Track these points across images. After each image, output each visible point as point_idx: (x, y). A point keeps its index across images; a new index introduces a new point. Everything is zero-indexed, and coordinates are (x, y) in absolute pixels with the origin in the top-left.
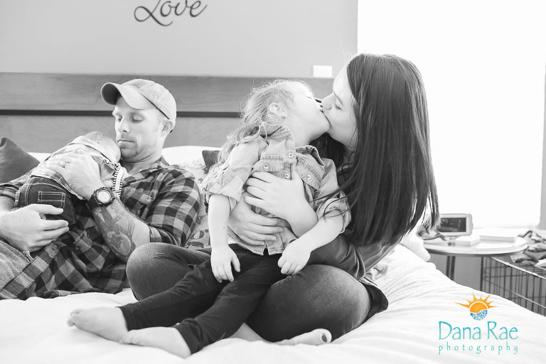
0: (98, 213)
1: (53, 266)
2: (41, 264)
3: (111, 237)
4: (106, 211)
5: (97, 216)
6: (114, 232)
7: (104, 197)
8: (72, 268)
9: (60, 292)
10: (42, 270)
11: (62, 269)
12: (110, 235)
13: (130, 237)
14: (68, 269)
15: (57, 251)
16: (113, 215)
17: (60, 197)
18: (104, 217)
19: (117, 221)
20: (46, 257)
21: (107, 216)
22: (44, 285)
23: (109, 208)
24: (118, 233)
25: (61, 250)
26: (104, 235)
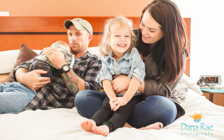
0: (63, 75)
1: (45, 97)
2: (40, 96)
3: (69, 85)
4: (67, 74)
5: (63, 77)
6: (70, 83)
7: (66, 69)
8: (53, 98)
9: (49, 107)
10: (41, 98)
11: (48, 98)
12: (68, 84)
13: (77, 85)
14: (51, 98)
15: (46, 90)
16: (70, 76)
17: (47, 69)
18: (66, 77)
19: (71, 78)
20: (42, 93)
21: (68, 77)
22: (41, 104)
23: (68, 73)
24: (72, 84)
25: (48, 90)
26: (66, 84)
